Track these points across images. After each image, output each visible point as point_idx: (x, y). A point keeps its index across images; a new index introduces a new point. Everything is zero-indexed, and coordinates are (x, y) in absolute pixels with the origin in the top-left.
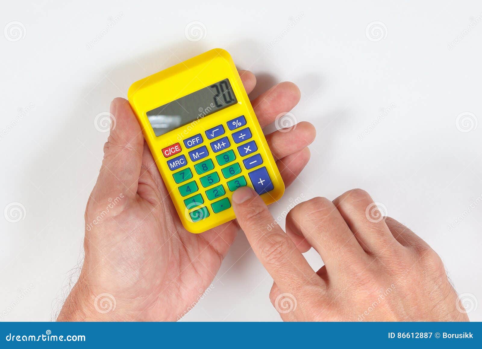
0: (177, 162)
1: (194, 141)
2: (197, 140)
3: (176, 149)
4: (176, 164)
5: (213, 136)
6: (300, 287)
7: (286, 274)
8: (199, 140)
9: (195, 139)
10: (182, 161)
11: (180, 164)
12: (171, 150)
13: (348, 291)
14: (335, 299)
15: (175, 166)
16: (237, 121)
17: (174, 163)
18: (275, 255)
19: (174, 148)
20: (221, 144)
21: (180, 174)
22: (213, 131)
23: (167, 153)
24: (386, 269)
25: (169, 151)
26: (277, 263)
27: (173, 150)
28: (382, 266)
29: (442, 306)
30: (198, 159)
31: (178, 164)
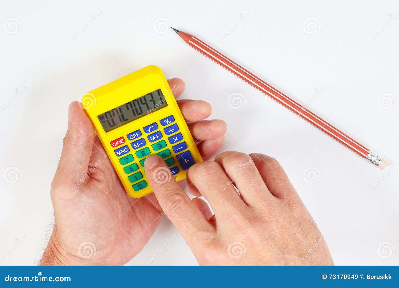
0: (122, 151)
1: (134, 135)
2: (137, 135)
3: (121, 142)
4: (122, 152)
5: (149, 131)
6: (194, 233)
7: (183, 224)
8: (138, 134)
9: (135, 134)
10: (126, 150)
11: (124, 152)
12: (117, 143)
13: (230, 235)
14: (220, 241)
15: (121, 154)
16: (168, 120)
17: (120, 152)
18: (175, 210)
19: (119, 141)
20: (155, 136)
21: (125, 159)
22: (149, 128)
23: (114, 145)
24: (260, 218)
25: (116, 143)
26: (177, 216)
27: (119, 142)
28: (257, 215)
29: (304, 243)
30: (138, 148)
31: (123, 152)
